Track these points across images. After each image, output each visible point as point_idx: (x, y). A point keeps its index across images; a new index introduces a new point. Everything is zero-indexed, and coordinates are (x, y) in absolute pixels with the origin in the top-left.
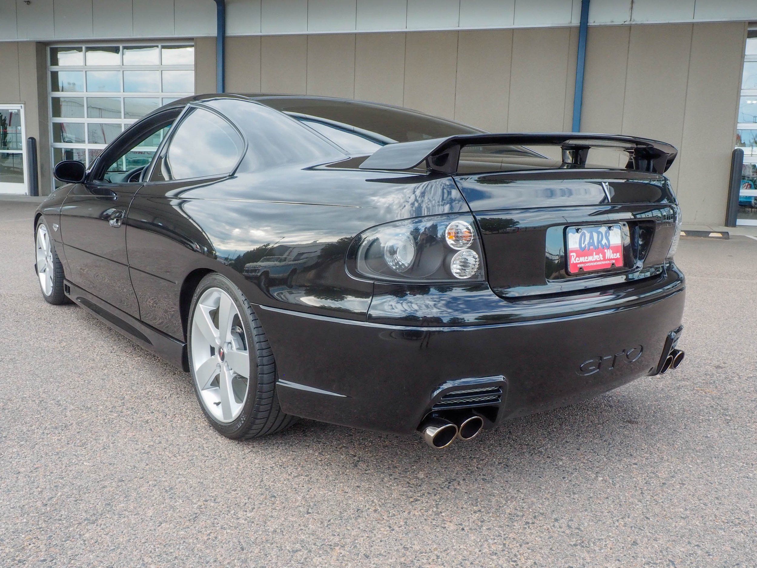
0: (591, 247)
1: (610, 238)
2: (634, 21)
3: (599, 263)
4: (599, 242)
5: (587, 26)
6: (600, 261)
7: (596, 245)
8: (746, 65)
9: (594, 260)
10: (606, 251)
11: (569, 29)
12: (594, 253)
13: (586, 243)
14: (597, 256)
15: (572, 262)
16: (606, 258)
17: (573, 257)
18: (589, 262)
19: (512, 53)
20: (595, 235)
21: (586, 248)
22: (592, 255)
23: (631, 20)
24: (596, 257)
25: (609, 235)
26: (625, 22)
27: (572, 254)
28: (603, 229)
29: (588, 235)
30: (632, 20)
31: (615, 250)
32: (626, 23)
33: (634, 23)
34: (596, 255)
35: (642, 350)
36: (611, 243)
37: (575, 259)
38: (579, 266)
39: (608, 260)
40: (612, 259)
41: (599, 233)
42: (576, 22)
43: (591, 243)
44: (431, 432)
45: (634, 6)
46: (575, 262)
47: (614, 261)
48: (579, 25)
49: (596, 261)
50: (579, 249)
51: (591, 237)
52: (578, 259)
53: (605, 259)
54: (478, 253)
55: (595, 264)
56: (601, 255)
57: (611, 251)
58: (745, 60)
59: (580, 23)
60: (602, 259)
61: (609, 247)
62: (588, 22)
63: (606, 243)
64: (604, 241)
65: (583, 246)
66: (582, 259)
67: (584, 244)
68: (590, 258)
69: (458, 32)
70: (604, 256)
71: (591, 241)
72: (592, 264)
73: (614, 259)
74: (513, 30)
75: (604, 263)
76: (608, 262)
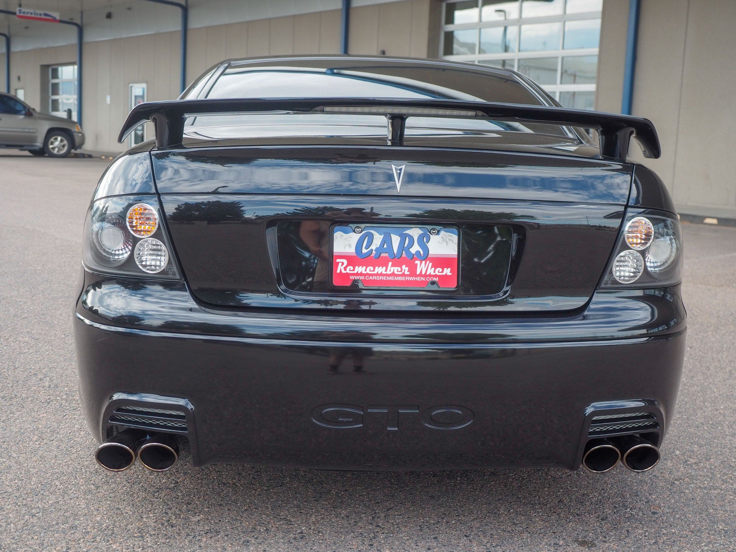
0: (383, 255)
1: (429, 245)
3: (401, 278)
4: (404, 249)
6: (403, 275)
7: (395, 252)
9: (388, 272)
10: (418, 262)
12: (390, 264)
13: (373, 247)
14: (396, 269)
15: (338, 271)
16: (418, 273)
17: (340, 264)
18: (377, 275)
20: (396, 238)
21: (373, 255)
22: (385, 265)
24: (391, 269)
25: (428, 241)
27: (338, 260)
28: (415, 231)
29: (378, 239)
31: (440, 262)
34: (392, 266)
35: (473, 416)
36: (432, 252)
37: (345, 269)
38: (352, 278)
39: (421, 275)
40: (430, 275)
41: (403, 237)
43: (384, 249)
46: (343, 271)
47: (436, 279)
49: (393, 274)
50: (355, 255)
51: (387, 240)
52: (352, 268)
53: (413, 275)
55: (391, 278)
56: (405, 269)
57: (431, 264)
60: (406, 273)
61: (426, 257)
63: (417, 252)
64: (415, 248)
65: (364, 251)
66: (360, 269)
67: (367, 248)
68: (380, 270)
70: (413, 270)
71: (385, 246)
72: (384, 278)
73: (436, 276)
75: (412, 279)
76: (418, 279)
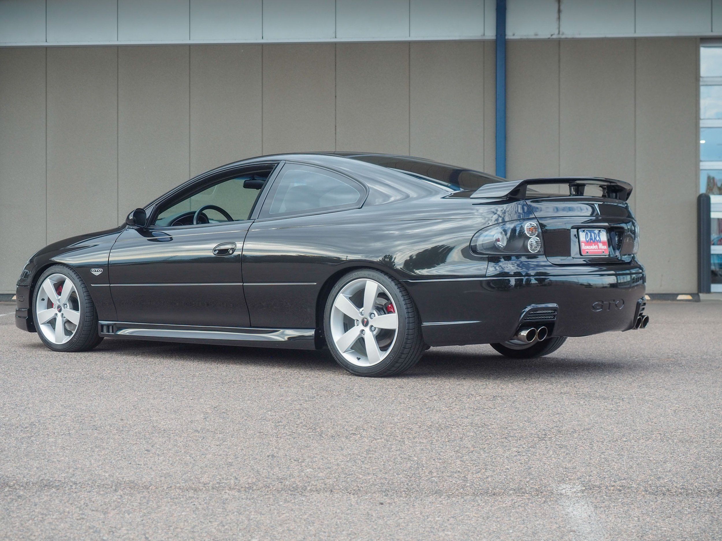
0: (592, 241)
1: (600, 236)
2: (563, 34)
3: (596, 251)
4: (595, 238)
5: (505, 39)
6: (597, 249)
7: (594, 240)
8: (703, 89)
11: (482, 43)
13: (589, 238)
14: (595, 246)
18: (591, 249)
19: (409, 72)
20: (593, 234)
21: (589, 241)
22: (592, 245)
23: (559, 33)
26: (552, 35)
27: (582, 244)
28: (596, 231)
29: (589, 234)
30: (561, 33)
31: (604, 243)
32: (554, 37)
33: (563, 37)
35: (623, 303)
36: (601, 240)
37: (584, 247)
38: (586, 251)
39: (600, 249)
40: (602, 249)
42: (491, 34)
43: (591, 239)
44: (524, 333)
45: (562, 16)
47: (604, 250)
48: (494, 38)
49: (594, 249)
50: (585, 241)
51: (591, 236)
53: (599, 249)
54: (540, 239)
55: (594, 251)
57: (602, 244)
58: (701, 83)
59: (497, 36)
61: (600, 242)
62: (505, 35)
64: (598, 238)
65: (587, 240)
66: (588, 247)
67: (587, 238)
68: (591, 247)
69: (335, 44)
70: (598, 247)
74: (409, 44)
75: (598, 250)
76: (600, 250)
